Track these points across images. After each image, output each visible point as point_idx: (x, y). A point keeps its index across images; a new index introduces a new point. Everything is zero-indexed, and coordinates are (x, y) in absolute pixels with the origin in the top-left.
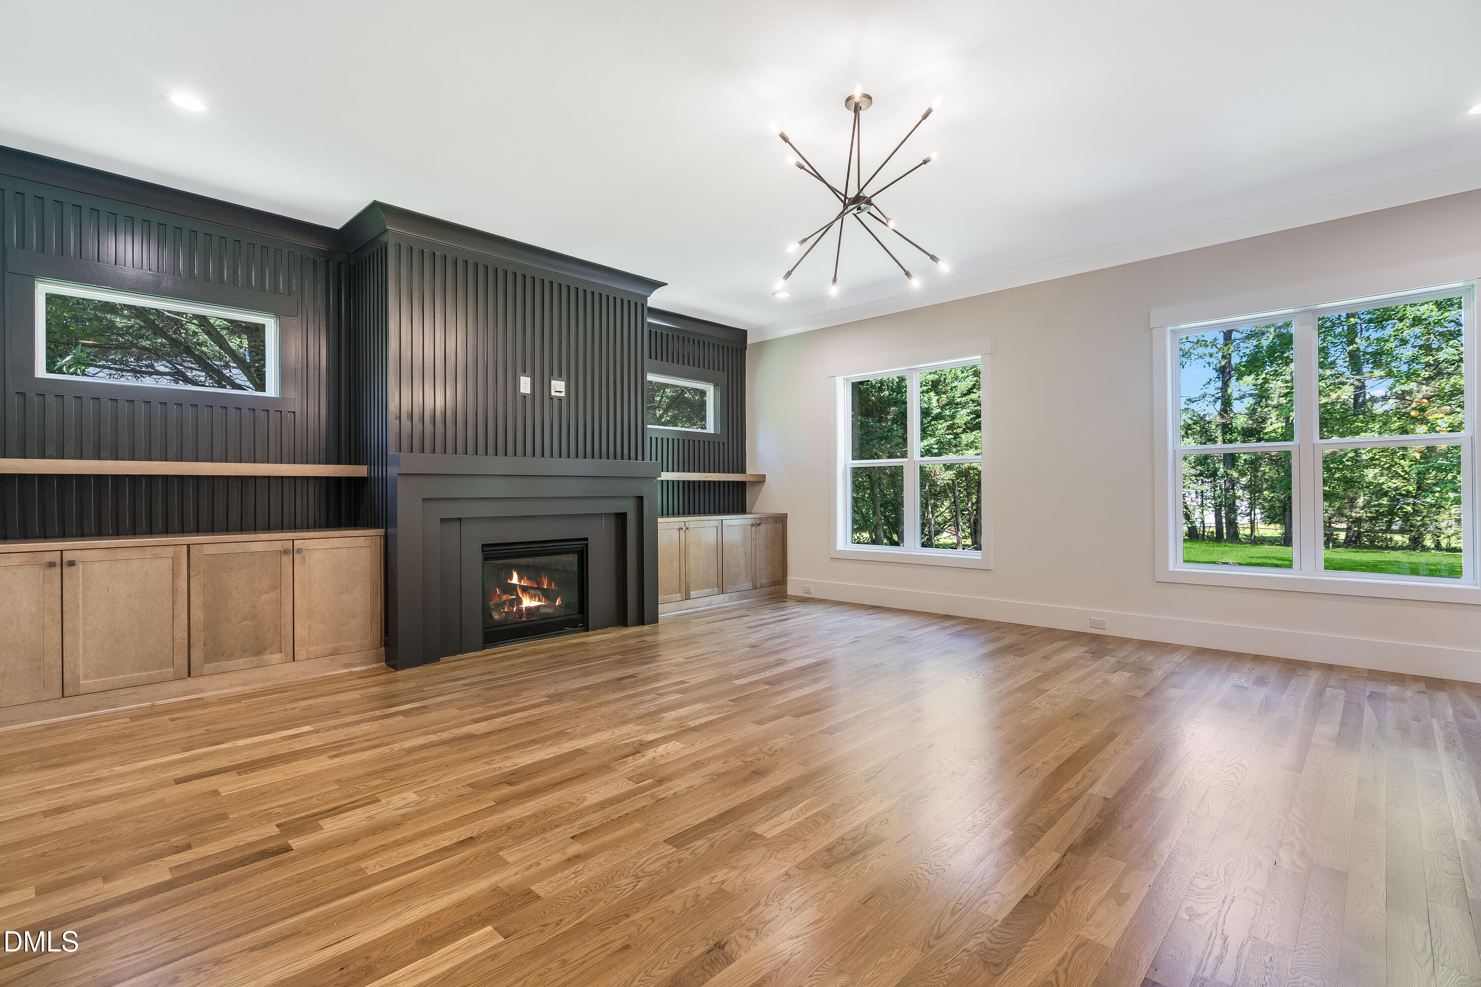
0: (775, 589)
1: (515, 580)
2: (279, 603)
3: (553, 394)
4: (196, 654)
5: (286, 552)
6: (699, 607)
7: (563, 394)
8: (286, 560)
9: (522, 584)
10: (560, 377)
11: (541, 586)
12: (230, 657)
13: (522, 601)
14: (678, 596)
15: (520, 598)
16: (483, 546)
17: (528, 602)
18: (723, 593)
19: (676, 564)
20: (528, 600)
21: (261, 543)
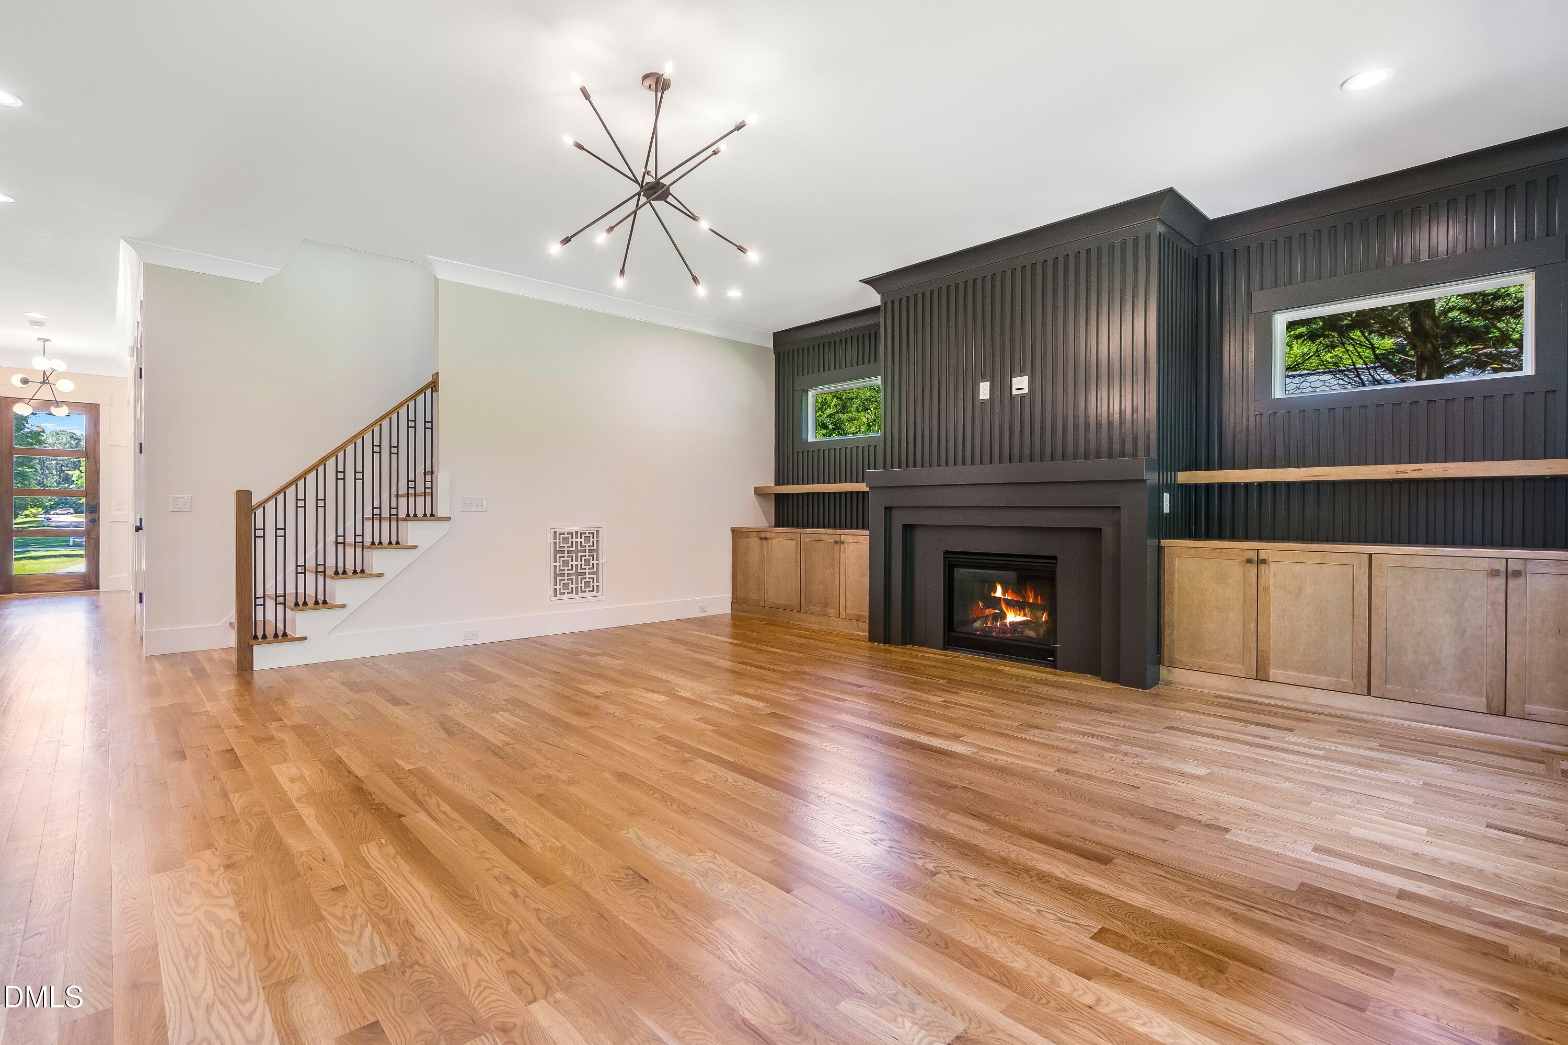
1: (999, 593)
2: (833, 576)
3: (1014, 392)
4: (802, 599)
5: (837, 543)
6: (1291, 701)
7: (1026, 392)
8: (837, 548)
9: (1006, 597)
10: (1022, 372)
11: (1027, 600)
12: (814, 606)
13: (1006, 614)
15: (1004, 612)
16: (946, 553)
17: (1012, 617)
18: (1369, 694)
19: (1235, 616)
20: (1013, 614)
21: (826, 534)
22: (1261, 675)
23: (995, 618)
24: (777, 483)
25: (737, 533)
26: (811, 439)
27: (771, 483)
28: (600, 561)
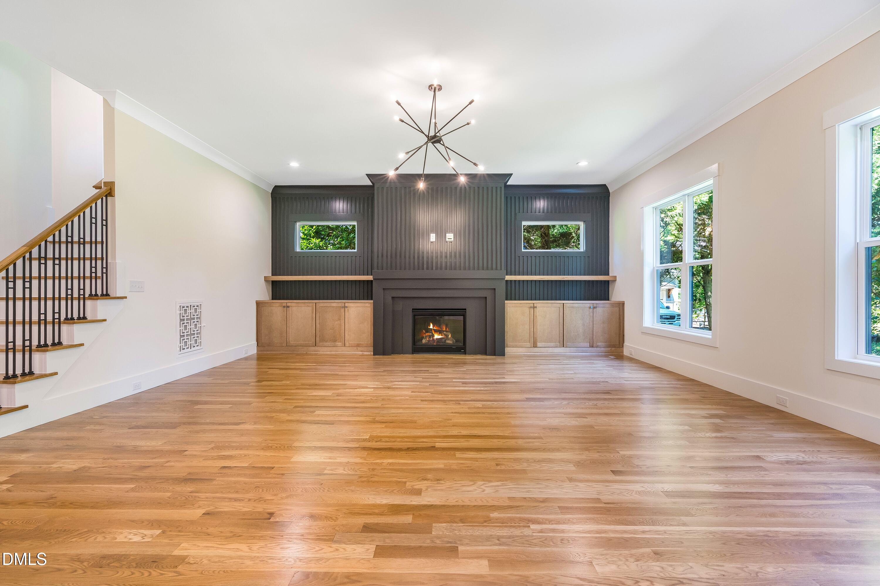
0: (611, 349)
1: (431, 326)
2: (340, 325)
3: (447, 240)
4: (318, 339)
5: (343, 307)
6: (543, 353)
7: (452, 240)
8: (343, 310)
9: (434, 328)
10: (451, 232)
11: (442, 329)
12: (326, 342)
13: (434, 335)
14: (528, 344)
16: (413, 309)
17: (437, 336)
18: (563, 347)
19: (527, 327)
20: (437, 335)
21: (335, 303)
22: (535, 346)
23: (430, 337)
24: (273, 274)
25: (259, 304)
26: (298, 250)
27: (270, 274)
28: (202, 325)
